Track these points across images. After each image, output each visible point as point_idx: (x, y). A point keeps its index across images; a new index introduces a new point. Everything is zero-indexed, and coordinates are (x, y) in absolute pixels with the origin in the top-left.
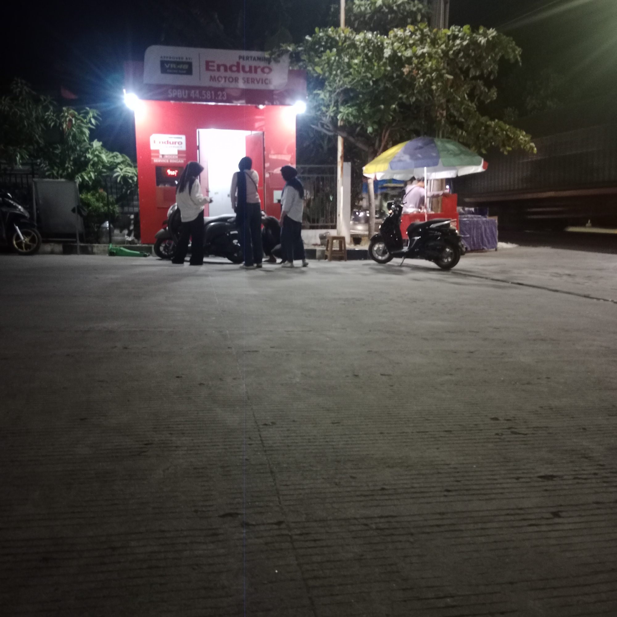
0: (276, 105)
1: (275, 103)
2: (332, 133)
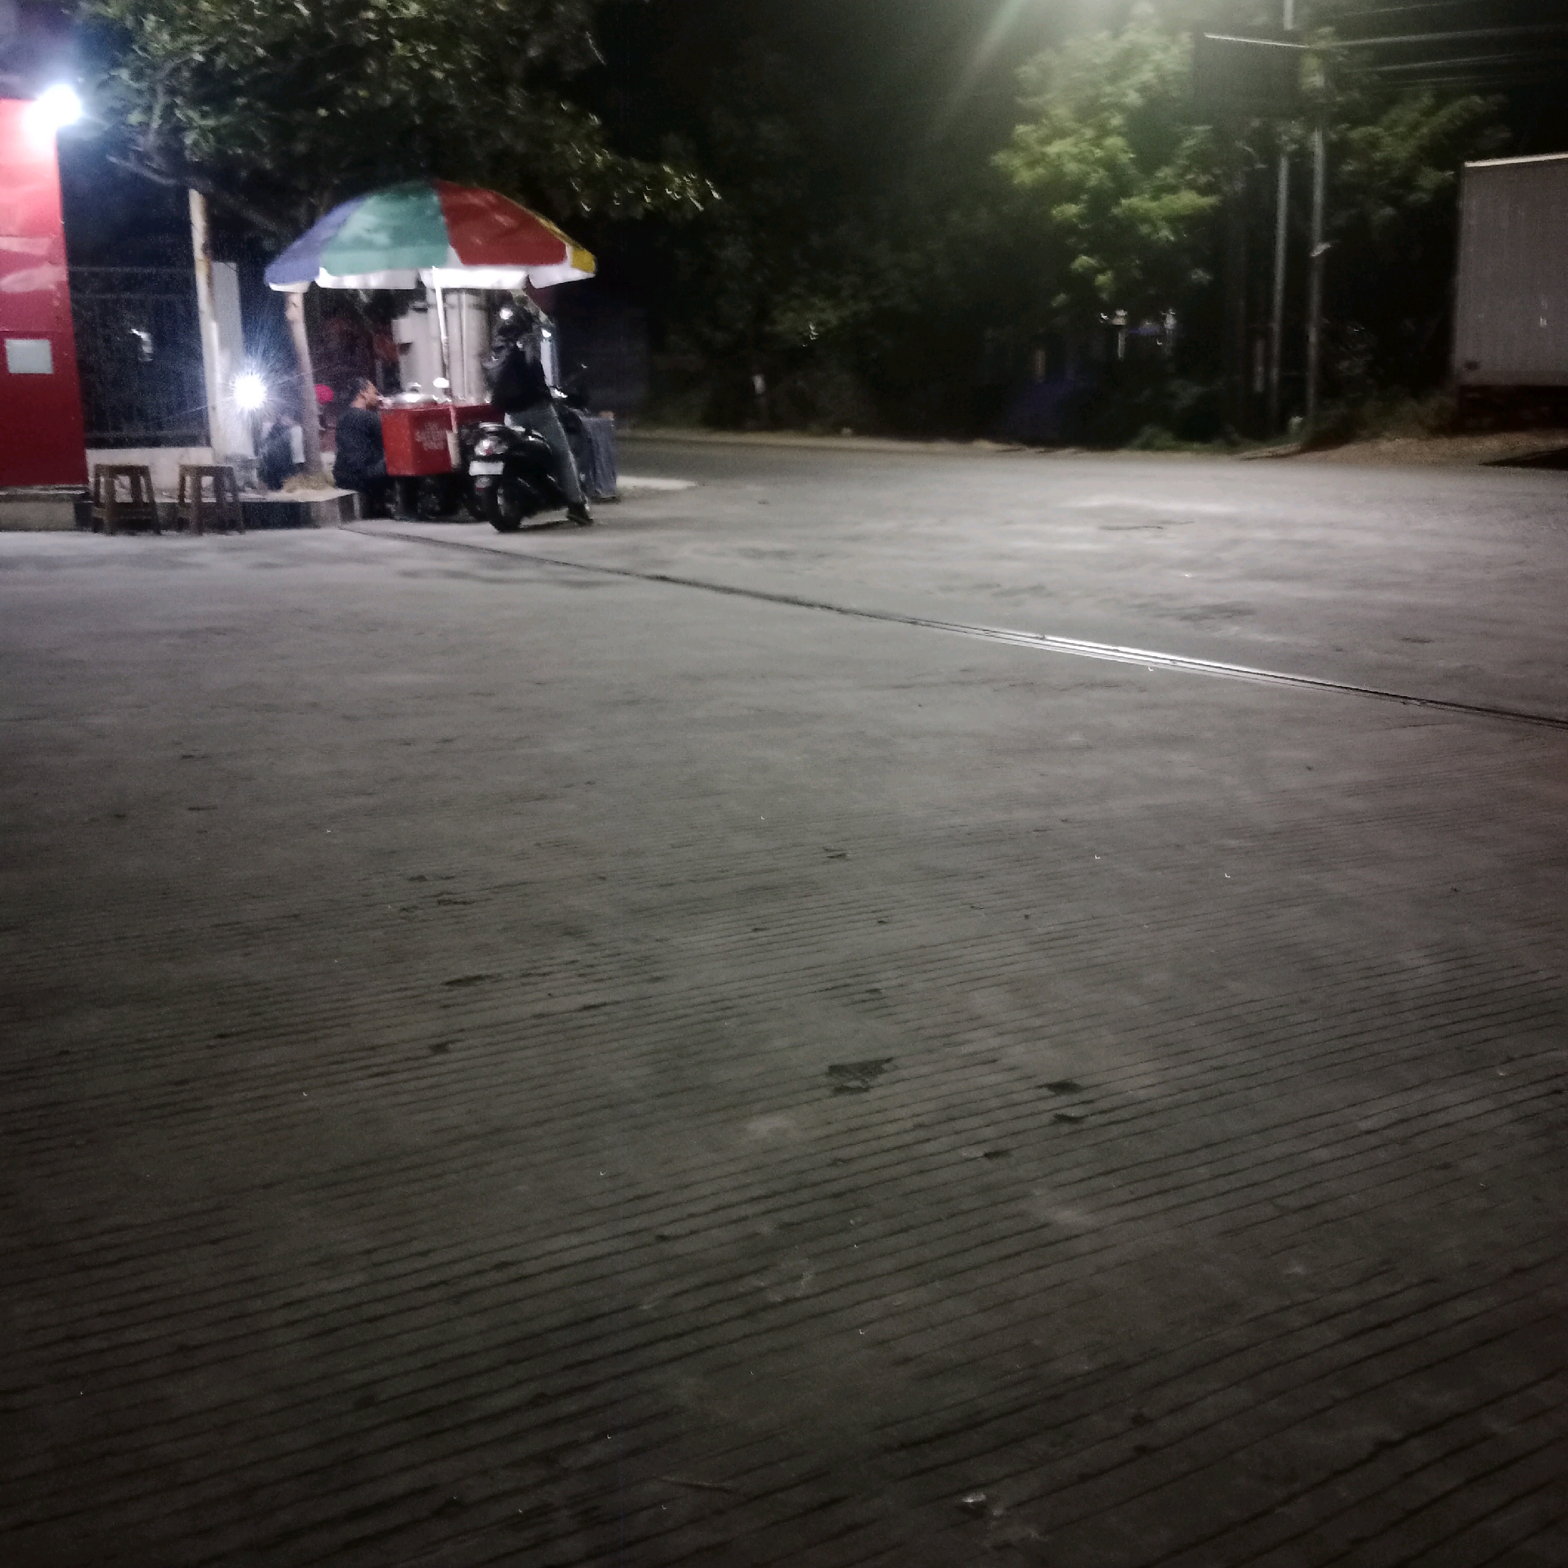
2: (170, 182)
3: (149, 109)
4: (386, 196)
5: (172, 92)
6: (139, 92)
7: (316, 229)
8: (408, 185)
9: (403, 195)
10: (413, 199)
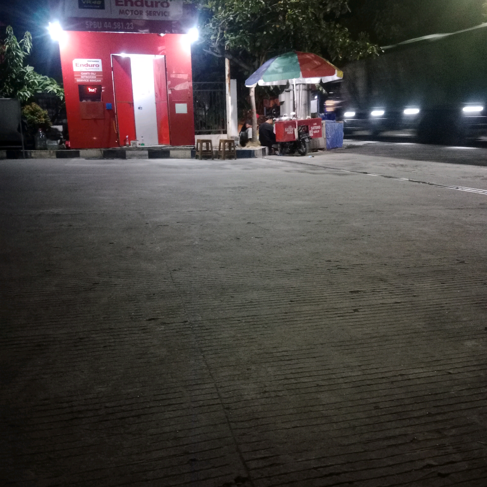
0: (175, 33)
1: (173, 31)
2: (220, 56)
3: (216, 35)
4: (282, 57)
5: (223, 29)
6: (214, 30)
7: (260, 68)
8: (288, 53)
9: (287, 56)
10: (290, 57)
